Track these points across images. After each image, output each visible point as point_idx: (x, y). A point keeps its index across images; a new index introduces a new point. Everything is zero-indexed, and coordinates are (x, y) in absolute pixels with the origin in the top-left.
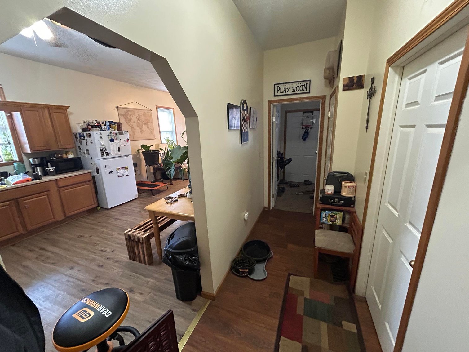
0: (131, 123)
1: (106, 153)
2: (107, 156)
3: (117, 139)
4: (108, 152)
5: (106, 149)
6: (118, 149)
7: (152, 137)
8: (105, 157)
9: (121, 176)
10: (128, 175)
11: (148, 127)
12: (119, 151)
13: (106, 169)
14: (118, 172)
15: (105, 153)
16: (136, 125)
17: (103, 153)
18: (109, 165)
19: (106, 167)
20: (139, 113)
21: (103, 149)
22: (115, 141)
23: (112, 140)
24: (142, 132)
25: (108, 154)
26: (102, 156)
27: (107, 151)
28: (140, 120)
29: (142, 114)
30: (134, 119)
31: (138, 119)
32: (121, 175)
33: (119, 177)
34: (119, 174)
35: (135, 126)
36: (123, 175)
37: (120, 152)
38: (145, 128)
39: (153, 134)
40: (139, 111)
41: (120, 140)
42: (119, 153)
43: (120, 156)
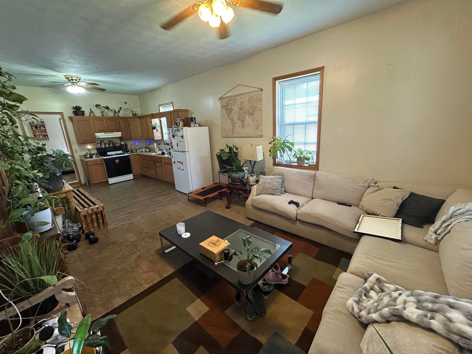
0: (232, 114)
3: (176, 135)
4: (173, 146)
7: (257, 133)
11: (253, 118)
13: (173, 159)
16: (237, 117)
17: (171, 146)
19: (173, 157)
20: (243, 100)
22: (175, 137)
23: (173, 136)
24: (243, 126)
28: (243, 110)
29: (247, 100)
30: (236, 109)
31: (240, 109)
34: (178, 166)
35: (236, 119)
38: (248, 120)
39: (260, 128)
40: (243, 96)
43: (178, 150)
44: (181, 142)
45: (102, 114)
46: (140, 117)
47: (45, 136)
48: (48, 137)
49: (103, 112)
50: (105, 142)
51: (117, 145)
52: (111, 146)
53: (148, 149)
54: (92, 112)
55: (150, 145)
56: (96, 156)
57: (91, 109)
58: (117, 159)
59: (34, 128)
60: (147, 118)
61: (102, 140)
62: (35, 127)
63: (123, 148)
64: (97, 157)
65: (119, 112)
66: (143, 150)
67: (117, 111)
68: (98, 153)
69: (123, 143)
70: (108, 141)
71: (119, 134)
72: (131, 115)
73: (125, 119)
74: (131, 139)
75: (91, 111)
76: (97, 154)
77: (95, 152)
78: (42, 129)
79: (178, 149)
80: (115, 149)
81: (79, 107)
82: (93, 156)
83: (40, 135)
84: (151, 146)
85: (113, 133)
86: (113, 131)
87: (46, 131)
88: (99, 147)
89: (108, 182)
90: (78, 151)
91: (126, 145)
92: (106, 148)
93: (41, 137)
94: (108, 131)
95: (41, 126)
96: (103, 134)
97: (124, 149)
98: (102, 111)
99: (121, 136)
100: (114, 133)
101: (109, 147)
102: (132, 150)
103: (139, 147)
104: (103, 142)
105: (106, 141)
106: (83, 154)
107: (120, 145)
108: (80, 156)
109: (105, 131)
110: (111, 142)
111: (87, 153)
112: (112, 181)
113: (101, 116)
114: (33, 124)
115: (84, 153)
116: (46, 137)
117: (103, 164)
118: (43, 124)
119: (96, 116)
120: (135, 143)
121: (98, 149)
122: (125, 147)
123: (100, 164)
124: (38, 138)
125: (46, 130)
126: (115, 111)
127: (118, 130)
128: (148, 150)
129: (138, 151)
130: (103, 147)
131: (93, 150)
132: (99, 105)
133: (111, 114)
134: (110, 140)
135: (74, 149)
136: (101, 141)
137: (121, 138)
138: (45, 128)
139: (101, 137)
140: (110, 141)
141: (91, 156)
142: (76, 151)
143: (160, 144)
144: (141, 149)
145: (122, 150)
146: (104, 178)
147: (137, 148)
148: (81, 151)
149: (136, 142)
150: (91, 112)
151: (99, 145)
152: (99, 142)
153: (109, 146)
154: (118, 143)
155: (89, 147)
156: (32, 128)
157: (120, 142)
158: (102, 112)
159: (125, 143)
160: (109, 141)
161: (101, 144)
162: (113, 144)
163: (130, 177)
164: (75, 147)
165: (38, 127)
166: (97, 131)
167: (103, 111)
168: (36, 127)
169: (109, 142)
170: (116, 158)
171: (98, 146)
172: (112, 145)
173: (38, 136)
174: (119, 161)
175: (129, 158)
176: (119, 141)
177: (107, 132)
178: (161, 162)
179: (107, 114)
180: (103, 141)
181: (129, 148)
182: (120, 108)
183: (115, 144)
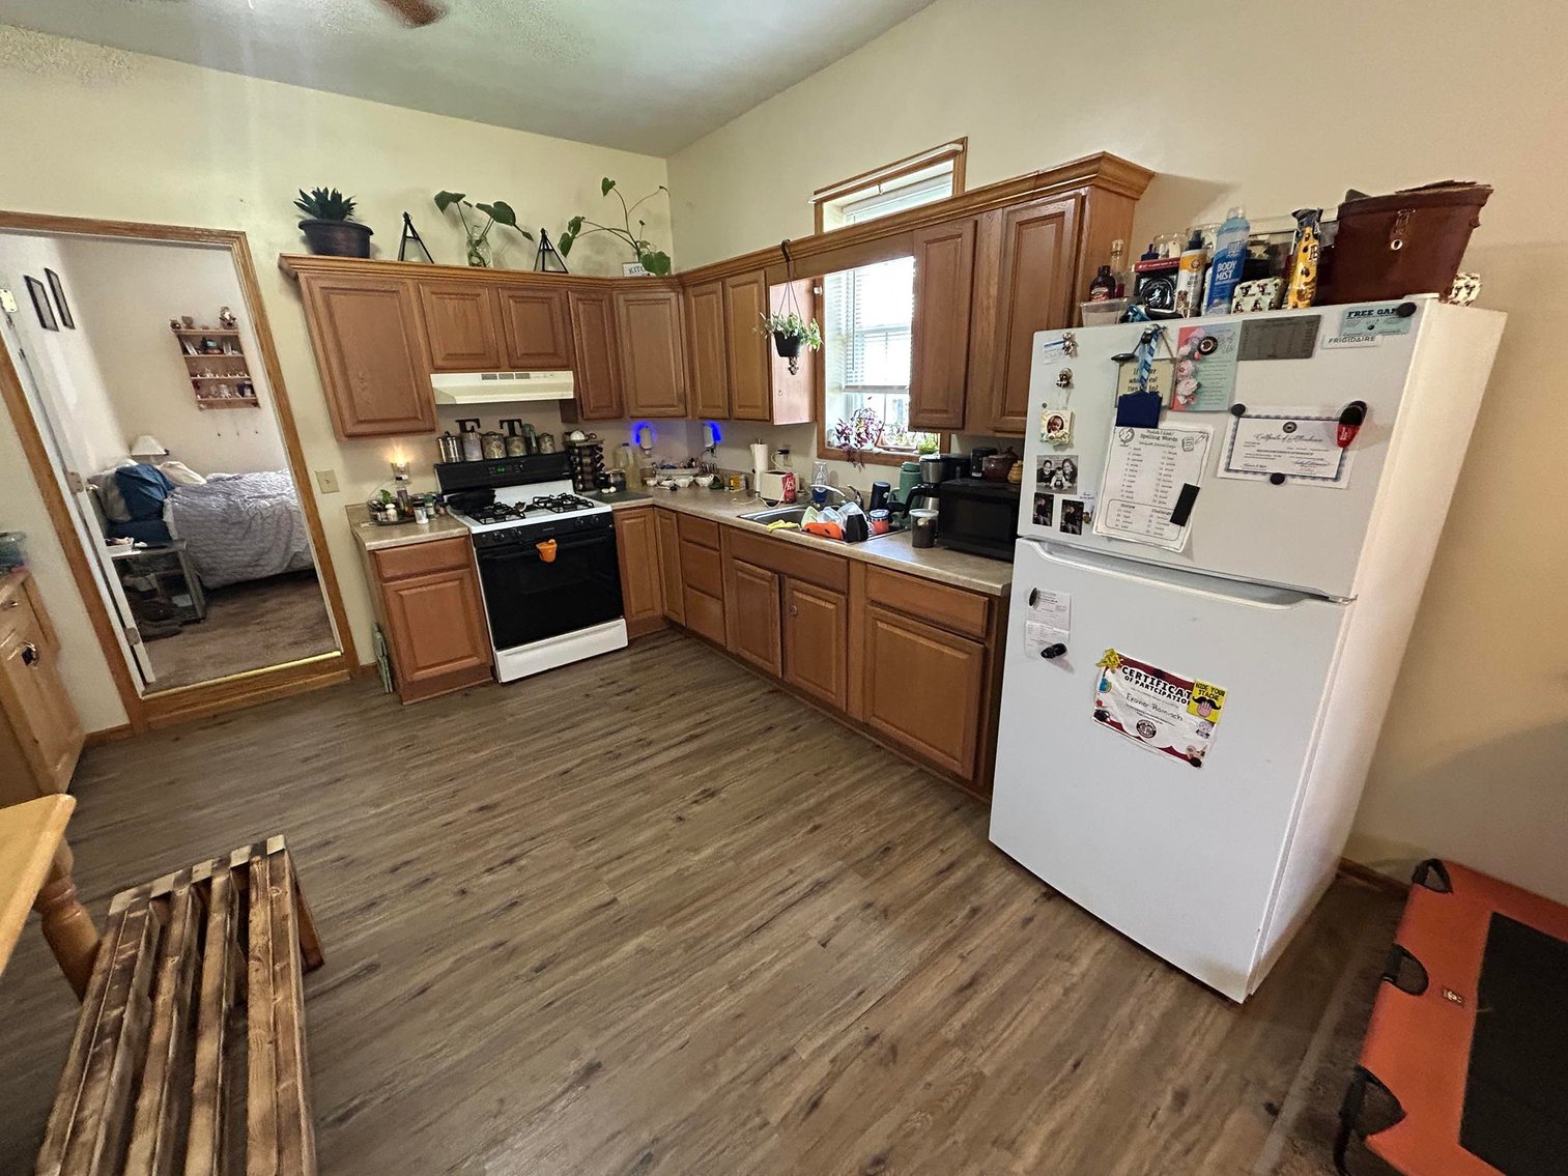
1: (1066, 503)
2: (1064, 529)
3: (1191, 404)
4: (1079, 506)
5: (1073, 477)
6: (1172, 503)
8: (1053, 531)
9: (1119, 726)
10: (1196, 763)
12: (1180, 516)
13: (1032, 618)
14: (1105, 686)
15: (1058, 499)
17: (1050, 500)
18: (1063, 597)
19: (1041, 605)
21: (1053, 473)
22: (1169, 422)
23: (1139, 410)
25: (1075, 517)
26: (1036, 521)
27: (1073, 490)
32: (1129, 722)
33: (1101, 716)
34: (1107, 699)
36: (1146, 730)
37: (1185, 531)
41: (1239, 411)
42: (1176, 536)
43: (1184, 563)
44: (1278, 479)
45: (470, 256)
46: (684, 283)
47: (241, 389)
48: (253, 392)
49: (479, 242)
50: (483, 430)
51: (547, 448)
52: (518, 451)
53: (704, 473)
54: (416, 238)
55: (717, 451)
56: (432, 512)
57: (408, 221)
58: (546, 539)
59: (192, 352)
60: (730, 281)
61: (468, 419)
62: (199, 344)
63: (581, 463)
64: (438, 518)
65: (566, 245)
66: (683, 482)
67: (555, 240)
68: (445, 492)
69: (577, 437)
70: (502, 422)
71: (557, 385)
72: (634, 269)
73: (598, 291)
74: (620, 417)
75: (409, 234)
76: (438, 500)
77: (430, 485)
78: (230, 354)
79: (1188, 552)
80: (534, 469)
81: (337, 196)
82: (419, 512)
83: (220, 382)
84: (727, 459)
85: (528, 377)
86: (532, 362)
87: (245, 365)
88: (454, 456)
89: (493, 670)
90: (341, 479)
91: (594, 449)
92: (487, 463)
93: (226, 393)
94: (504, 360)
95: (225, 339)
96: (472, 379)
97: (582, 472)
98: (471, 236)
99: (570, 395)
100: (538, 378)
101: (508, 460)
102: (621, 474)
103: (657, 459)
104: (472, 430)
105: (490, 424)
106: (364, 500)
107: (560, 448)
108: (351, 511)
109: (485, 363)
110: (518, 430)
111: (385, 493)
112: (515, 662)
113: (467, 265)
114: (190, 332)
115: (371, 492)
116: (248, 392)
117: (468, 565)
118: (229, 332)
119: (438, 261)
120: (638, 439)
121: (445, 471)
122: (587, 460)
123: (453, 569)
124: (211, 398)
125: (243, 359)
126: (545, 239)
127: (560, 362)
128: (706, 481)
129: (652, 482)
130: (475, 456)
131: (422, 472)
132: (458, 198)
133: (521, 261)
134: (512, 418)
135: (313, 467)
136: (462, 423)
137: (569, 410)
138: (241, 352)
139: (460, 400)
140: (510, 423)
141: (406, 517)
142: (328, 480)
143: (785, 452)
144: (665, 471)
145: (573, 477)
146: (474, 647)
147: (647, 463)
148: (356, 478)
149: (645, 435)
150: (411, 236)
151: (453, 445)
152: (455, 430)
153: (507, 451)
154: (552, 434)
155: (400, 454)
156: (185, 351)
157: (564, 428)
158: (475, 244)
159: (589, 437)
160: (505, 425)
161: (461, 441)
162: (527, 442)
163: (611, 635)
164: (324, 455)
165: (210, 344)
166: (439, 362)
167: (477, 236)
168: (204, 347)
169: (505, 431)
170: (540, 532)
171: (448, 453)
172: (522, 446)
173: (213, 389)
174: (558, 552)
175: (613, 530)
176: (554, 425)
177: (497, 368)
178: (846, 593)
179: (497, 261)
180: (477, 421)
181: (608, 466)
182: (576, 225)
183: (538, 439)
